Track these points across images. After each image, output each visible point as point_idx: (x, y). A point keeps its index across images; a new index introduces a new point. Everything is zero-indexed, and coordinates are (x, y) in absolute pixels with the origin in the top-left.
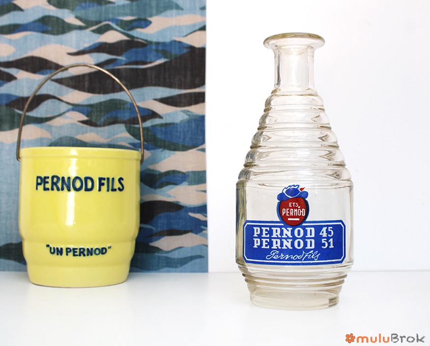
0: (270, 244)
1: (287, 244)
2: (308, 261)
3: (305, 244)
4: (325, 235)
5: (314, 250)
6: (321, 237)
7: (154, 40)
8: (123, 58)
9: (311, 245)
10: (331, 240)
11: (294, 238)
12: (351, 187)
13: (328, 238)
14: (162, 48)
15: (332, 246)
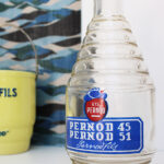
0: (79, 135)
1: (91, 136)
2: (108, 151)
3: (105, 137)
4: (122, 129)
5: (113, 142)
6: (119, 131)
7: (52, 9)
8: (34, 21)
9: (110, 137)
10: (128, 134)
11: (96, 132)
12: (152, 90)
13: (125, 133)
14: (56, 14)
15: (129, 139)
